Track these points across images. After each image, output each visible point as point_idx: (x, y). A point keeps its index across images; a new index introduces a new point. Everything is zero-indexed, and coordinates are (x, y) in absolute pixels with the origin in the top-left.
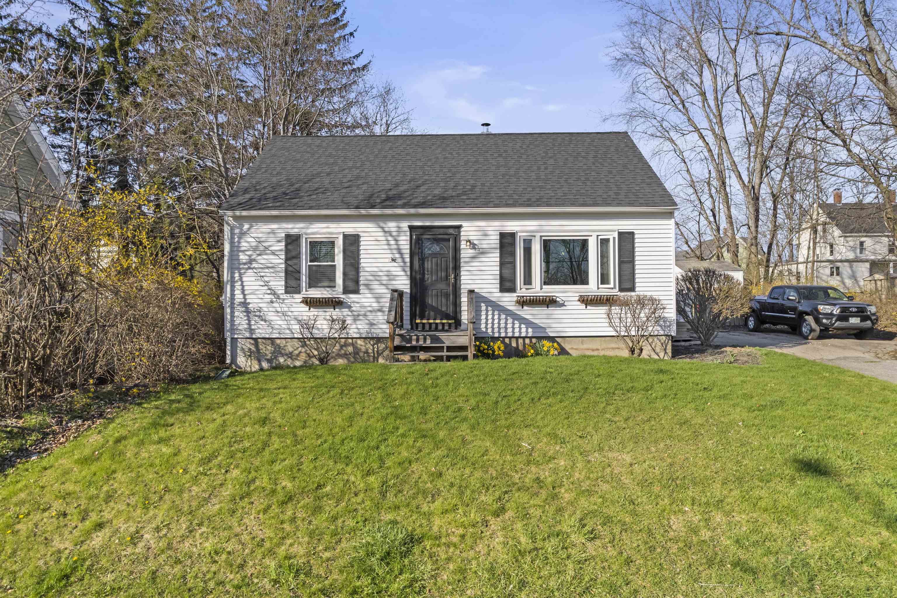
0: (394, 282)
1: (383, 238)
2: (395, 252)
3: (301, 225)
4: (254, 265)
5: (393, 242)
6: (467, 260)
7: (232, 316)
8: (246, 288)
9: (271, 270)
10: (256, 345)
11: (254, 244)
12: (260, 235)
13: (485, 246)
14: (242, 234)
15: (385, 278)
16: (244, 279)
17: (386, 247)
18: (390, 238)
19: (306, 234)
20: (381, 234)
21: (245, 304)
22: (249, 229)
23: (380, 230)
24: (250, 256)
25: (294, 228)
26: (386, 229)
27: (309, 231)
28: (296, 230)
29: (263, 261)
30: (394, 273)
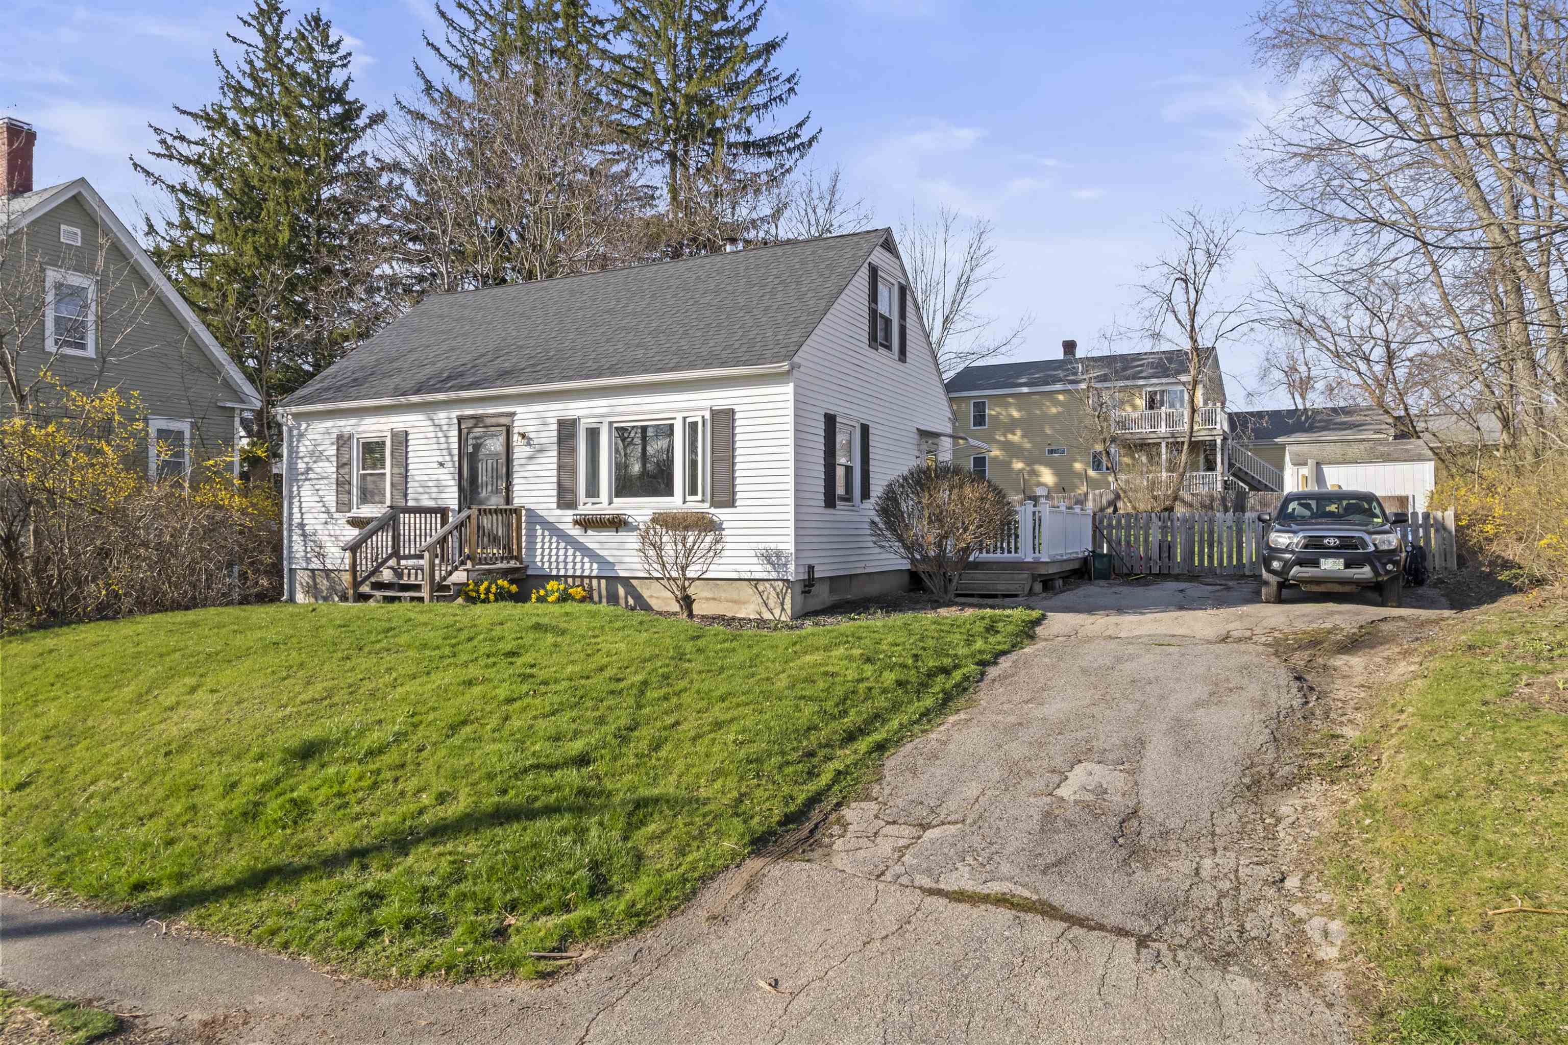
0: (443, 496)
1: (433, 435)
2: (445, 452)
3: (353, 421)
4: (311, 476)
5: (443, 440)
6: (523, 461)
7: (290, 541)
8: (304, 505)
9: (326, 482)
10: (314, 577)
11: (310, 448)
12: (316, 437)
13: (543, 441)
14: (301, 435)
15: (435, 490)
16: (302, 494)
17: (435, 447)
18: (440, 434)
19: (359, 433)
20: (431, 429)
21: (302, 526)
22: (306, 429)
23: (429, 423)
24: (307, 463)
25: (346, 425)
26: (437, 422)
27: (361, 429)
28: (348, 428)
29: (319, 470)
30: (444, 483)
